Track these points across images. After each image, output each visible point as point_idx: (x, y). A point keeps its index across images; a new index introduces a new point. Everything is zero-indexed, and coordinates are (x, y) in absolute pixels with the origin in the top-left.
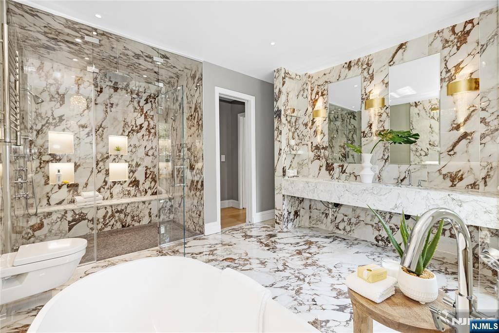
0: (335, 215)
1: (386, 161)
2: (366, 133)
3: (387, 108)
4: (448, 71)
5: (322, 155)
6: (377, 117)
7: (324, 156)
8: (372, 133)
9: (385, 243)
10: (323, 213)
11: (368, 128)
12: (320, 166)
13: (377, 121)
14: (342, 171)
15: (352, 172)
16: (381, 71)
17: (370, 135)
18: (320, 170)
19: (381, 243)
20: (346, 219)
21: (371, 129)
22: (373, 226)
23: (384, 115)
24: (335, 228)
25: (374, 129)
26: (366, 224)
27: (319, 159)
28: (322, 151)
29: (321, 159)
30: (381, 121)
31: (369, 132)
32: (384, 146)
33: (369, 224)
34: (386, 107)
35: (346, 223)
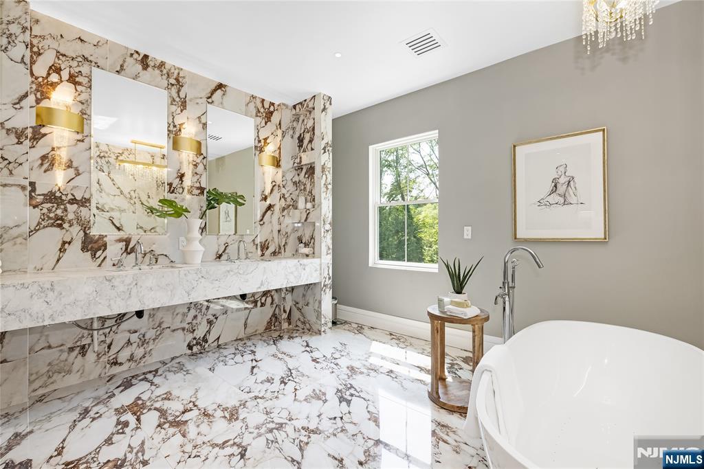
0: (108, 341)
1: (202, 231)
2: (174, 186)
3: (204, 158)
4: (260, 141)
5: (71, 216)
6: (191, 167)
7: (78, 219)
8: (183, 189)
9: (201, 345)
10: (71, 349)
11: (178, 179)
12: (64, 243)
13: (190, 172)
14: (126, 249)
15: (148, 250)
16: (197, 103)
17: (181, 191)
18: (62, 250)
19: (195, 349)
20: (134, 337)
21: (182, 181)
22: (183, 329)
23: (201, 167)
24: (108, 366)
25: (188, 182)
26: (174, 331)
27: (60, 226)
28: (72, 208)
29: (66, 225)
30: (196, 173)
31: (179, 186)
32: (201, 210)
33: (178, 329)
34: (202, 157)
35: (135, 345)
